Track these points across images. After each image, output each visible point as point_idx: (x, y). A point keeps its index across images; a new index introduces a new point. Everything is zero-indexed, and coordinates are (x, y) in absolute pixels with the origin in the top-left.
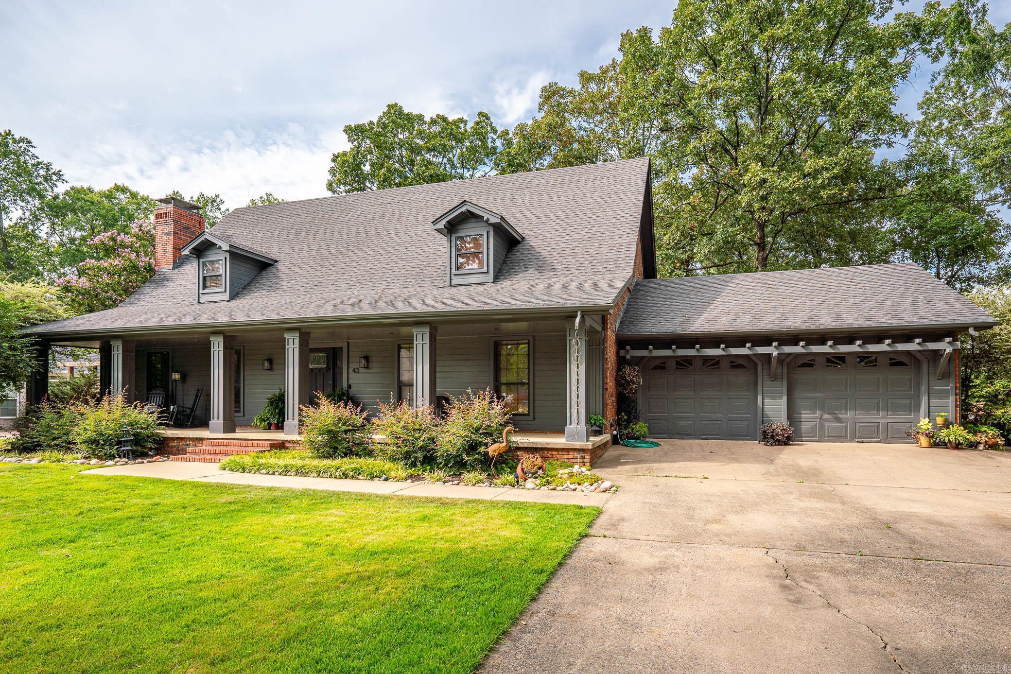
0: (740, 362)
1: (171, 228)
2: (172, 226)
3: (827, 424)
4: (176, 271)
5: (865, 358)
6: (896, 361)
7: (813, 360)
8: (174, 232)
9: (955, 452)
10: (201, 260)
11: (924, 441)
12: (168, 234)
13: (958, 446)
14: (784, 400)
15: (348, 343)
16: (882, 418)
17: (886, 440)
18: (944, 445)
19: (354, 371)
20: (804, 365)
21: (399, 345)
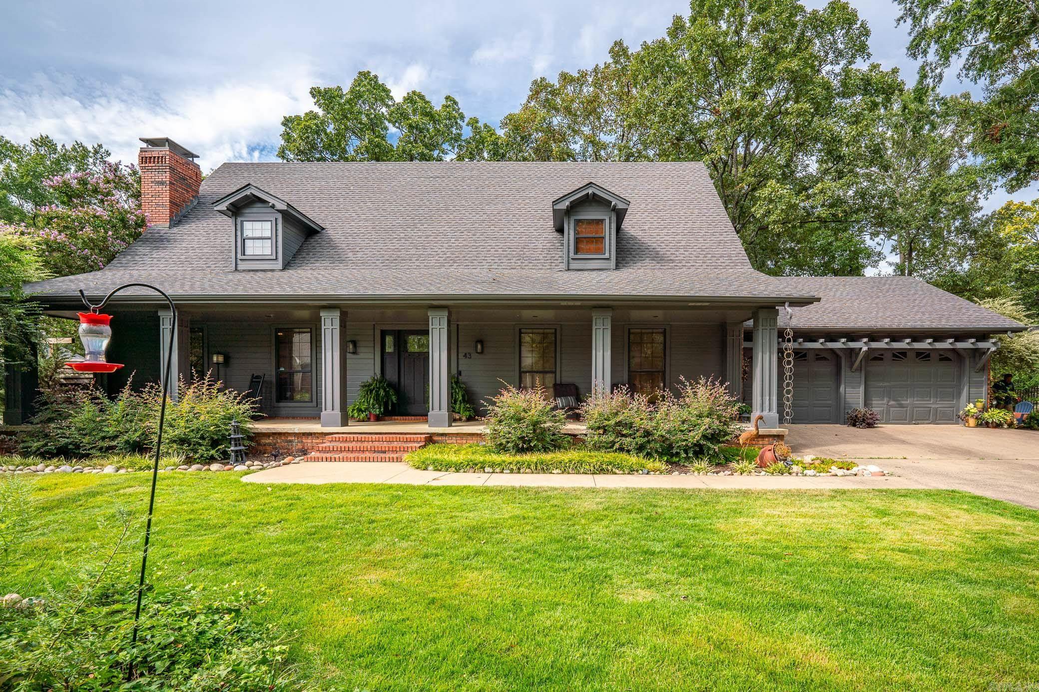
0: (823, 355)
1: (166, 177)
2: (168, 174)
3: (892, 409)
4: (175, 230)
5: (923, 355)
6: (945, 357)
7: (882, 355)
8: (170, 183)
9: (997, 430)
10: (239, 220)
11: (972, 422)
12: (162, 183)
13: (998, 426)
14: (862, 389)
15: (458, 325)
16: (934, 404)
17: (934, 422)
18: (987, 425)
19: (465, 356)
20: (875, 359)
21: (520, 330)
